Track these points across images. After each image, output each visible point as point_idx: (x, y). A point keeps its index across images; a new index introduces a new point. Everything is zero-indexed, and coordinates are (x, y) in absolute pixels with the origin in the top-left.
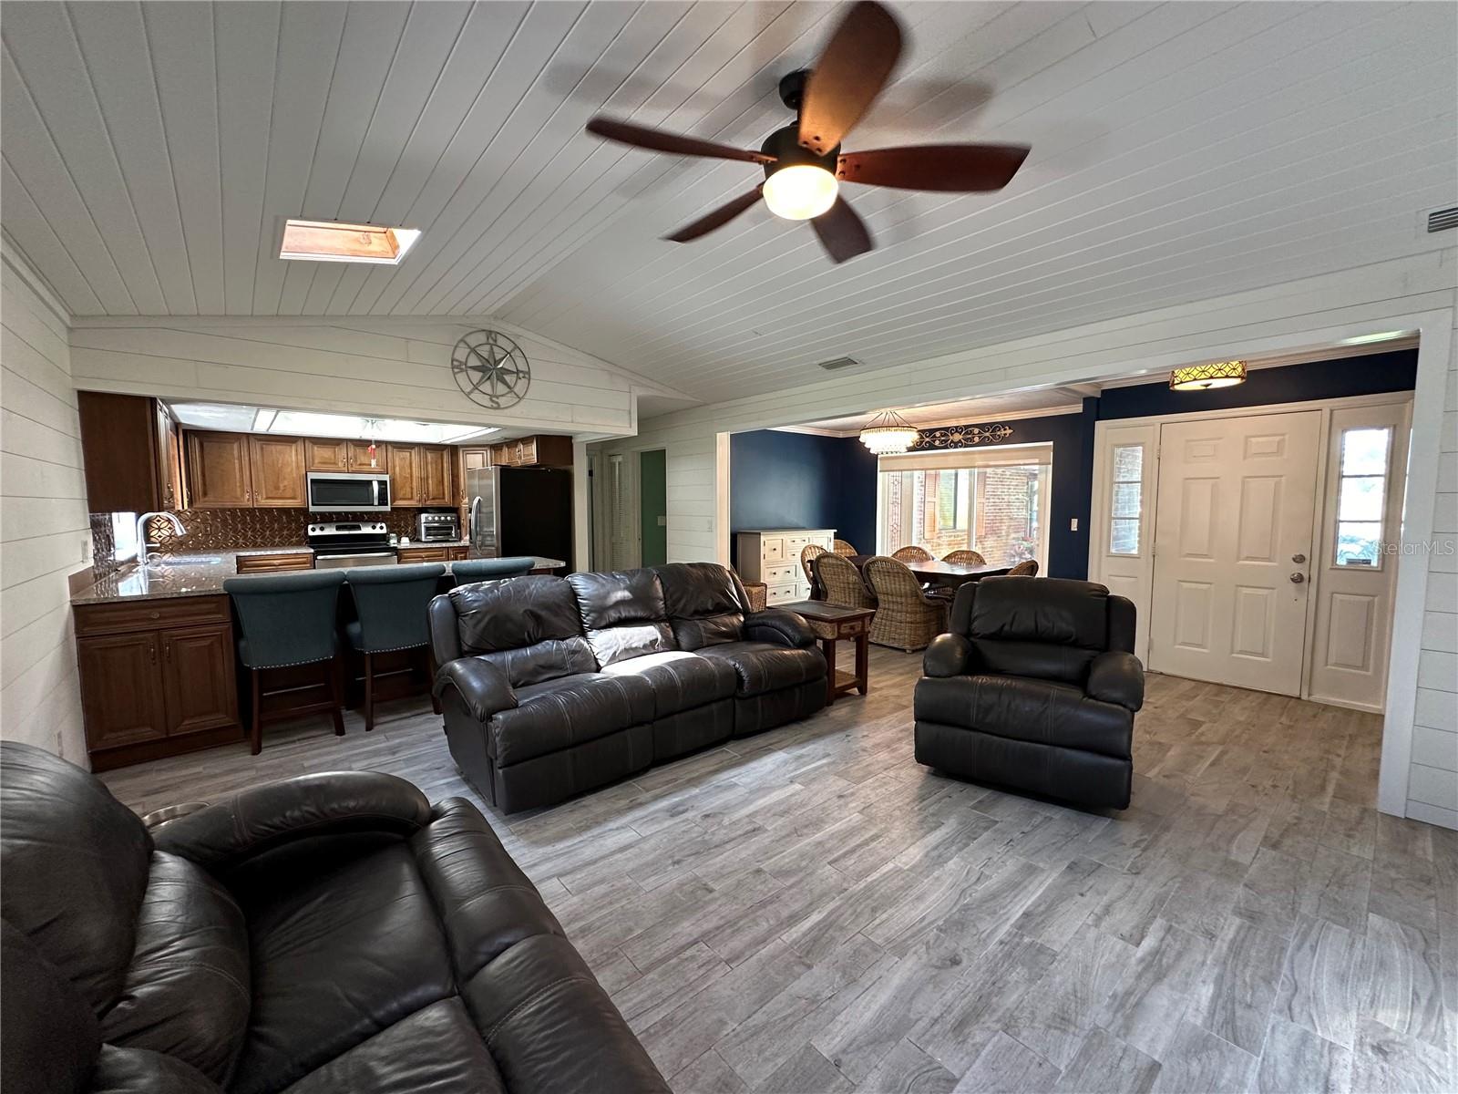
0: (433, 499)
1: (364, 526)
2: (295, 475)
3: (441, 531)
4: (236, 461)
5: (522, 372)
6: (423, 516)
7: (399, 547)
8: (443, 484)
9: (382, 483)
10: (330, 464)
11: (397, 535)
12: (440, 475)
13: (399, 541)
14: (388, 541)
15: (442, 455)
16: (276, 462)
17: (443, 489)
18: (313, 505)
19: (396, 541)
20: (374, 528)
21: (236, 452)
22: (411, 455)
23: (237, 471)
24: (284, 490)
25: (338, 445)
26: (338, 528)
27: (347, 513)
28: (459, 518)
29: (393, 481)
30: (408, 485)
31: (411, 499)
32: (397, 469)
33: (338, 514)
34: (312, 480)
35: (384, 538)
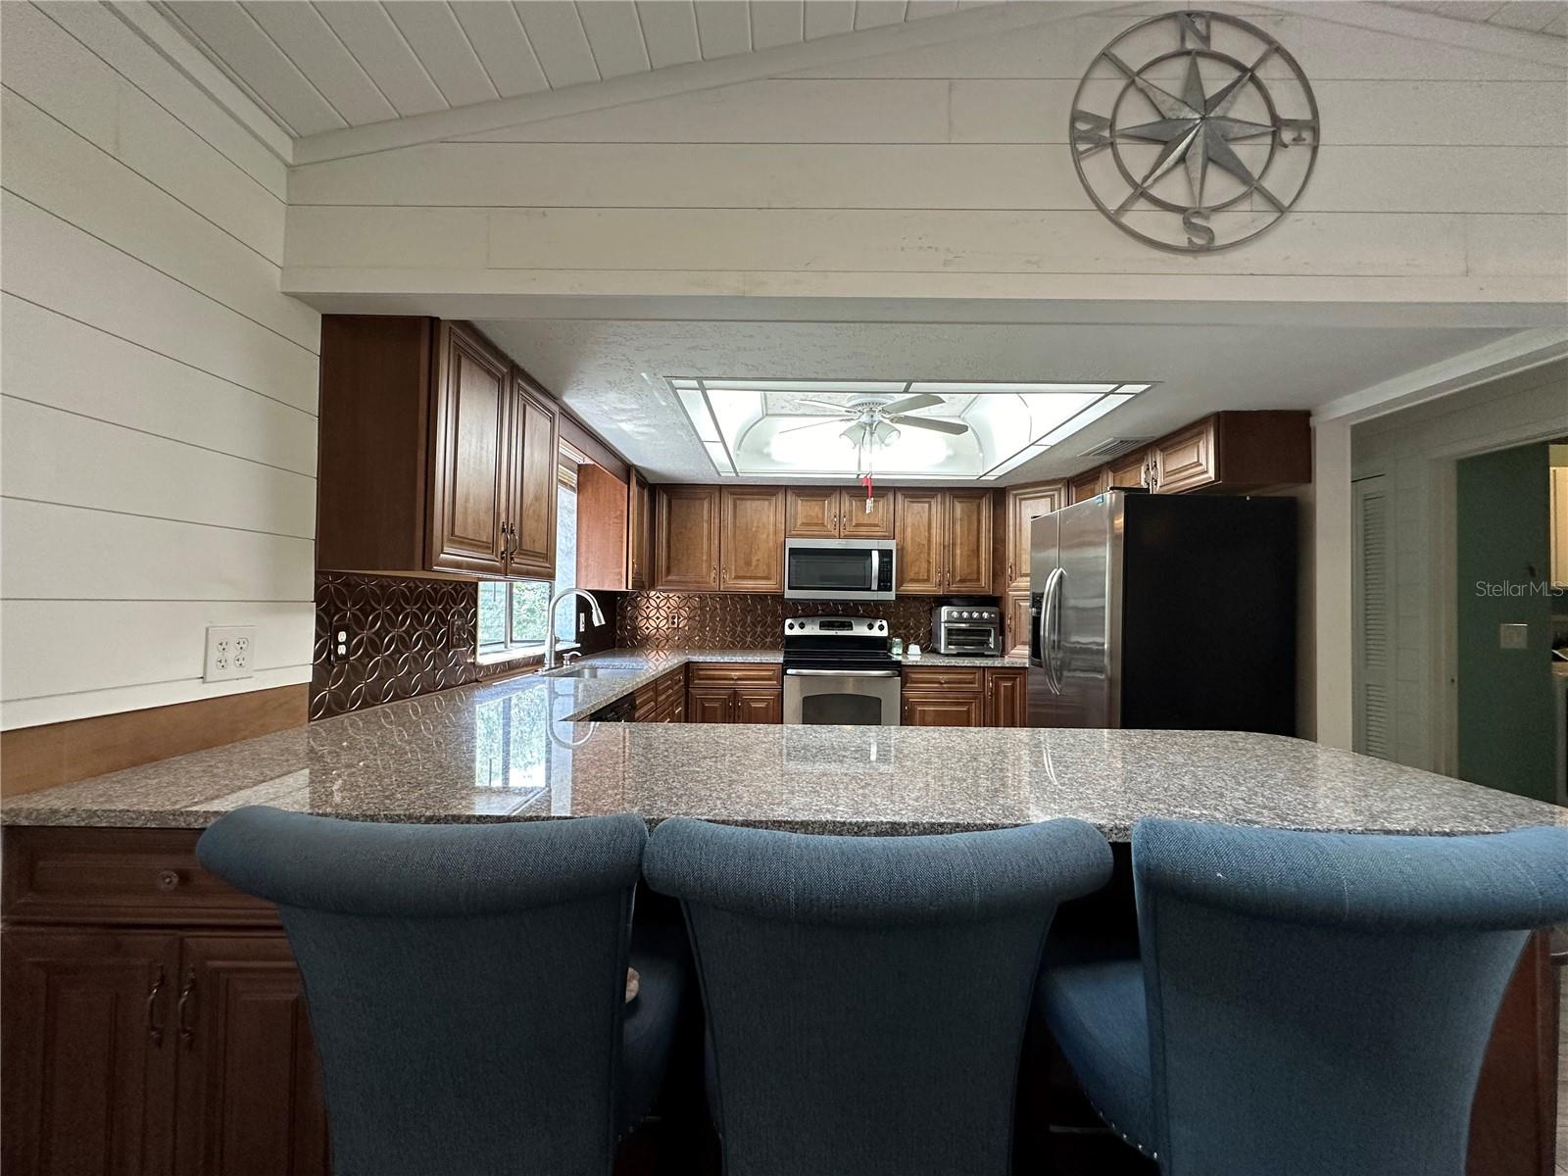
0: (961, 581)
1: (858, 624)
2: (771, 544)
3: (970, 639)
4: (705, 525)
5: (1291, 124)
6: (944, 610)
7: (905, 662)
8: (978, 557)
9: (885, 554)
10: (815, 527)
11: (904, 641)
12: (973, 539)
13: (905, 651)
14: (890, 650)
15: (979, 506)
16: (749, 525)
17: (979, 563)
18: (790, 588)
19: (900, 652)
20: (871, 627)
21: (705, 512)
22: (930, 507)
23: (705, 539)
24: (757, 566)
25: (828, 496)
26: (823, 626)
27: (836, 602)
28: (1002, 617)
29: (901, 550)
30: (924, 556)
31: (927, 580)
32: (909, 530)
33: (825, 603)
34: (790, 549)
35: (882, 644)
